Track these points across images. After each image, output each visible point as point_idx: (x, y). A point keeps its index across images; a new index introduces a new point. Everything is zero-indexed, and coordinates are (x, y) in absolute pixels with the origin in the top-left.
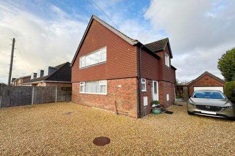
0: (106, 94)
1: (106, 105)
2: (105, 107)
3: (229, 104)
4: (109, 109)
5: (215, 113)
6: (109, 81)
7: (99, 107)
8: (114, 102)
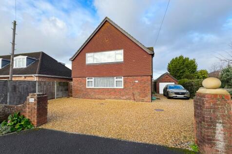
0: (123, 87)
1: (123, 96)
2: (122, 98)
3: (188, 92)
4: (127, 99)
5: (183, 96)
6: (126, 77)
7: (115, 98)
8: (131, 93)
